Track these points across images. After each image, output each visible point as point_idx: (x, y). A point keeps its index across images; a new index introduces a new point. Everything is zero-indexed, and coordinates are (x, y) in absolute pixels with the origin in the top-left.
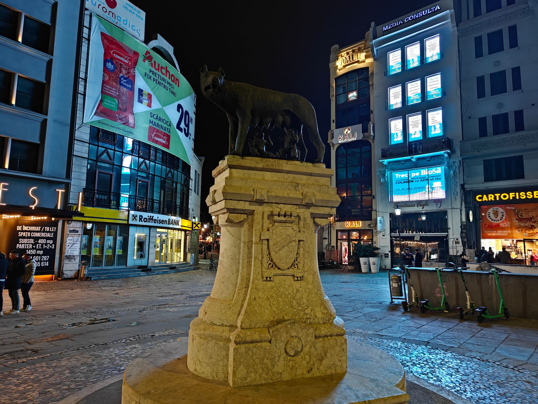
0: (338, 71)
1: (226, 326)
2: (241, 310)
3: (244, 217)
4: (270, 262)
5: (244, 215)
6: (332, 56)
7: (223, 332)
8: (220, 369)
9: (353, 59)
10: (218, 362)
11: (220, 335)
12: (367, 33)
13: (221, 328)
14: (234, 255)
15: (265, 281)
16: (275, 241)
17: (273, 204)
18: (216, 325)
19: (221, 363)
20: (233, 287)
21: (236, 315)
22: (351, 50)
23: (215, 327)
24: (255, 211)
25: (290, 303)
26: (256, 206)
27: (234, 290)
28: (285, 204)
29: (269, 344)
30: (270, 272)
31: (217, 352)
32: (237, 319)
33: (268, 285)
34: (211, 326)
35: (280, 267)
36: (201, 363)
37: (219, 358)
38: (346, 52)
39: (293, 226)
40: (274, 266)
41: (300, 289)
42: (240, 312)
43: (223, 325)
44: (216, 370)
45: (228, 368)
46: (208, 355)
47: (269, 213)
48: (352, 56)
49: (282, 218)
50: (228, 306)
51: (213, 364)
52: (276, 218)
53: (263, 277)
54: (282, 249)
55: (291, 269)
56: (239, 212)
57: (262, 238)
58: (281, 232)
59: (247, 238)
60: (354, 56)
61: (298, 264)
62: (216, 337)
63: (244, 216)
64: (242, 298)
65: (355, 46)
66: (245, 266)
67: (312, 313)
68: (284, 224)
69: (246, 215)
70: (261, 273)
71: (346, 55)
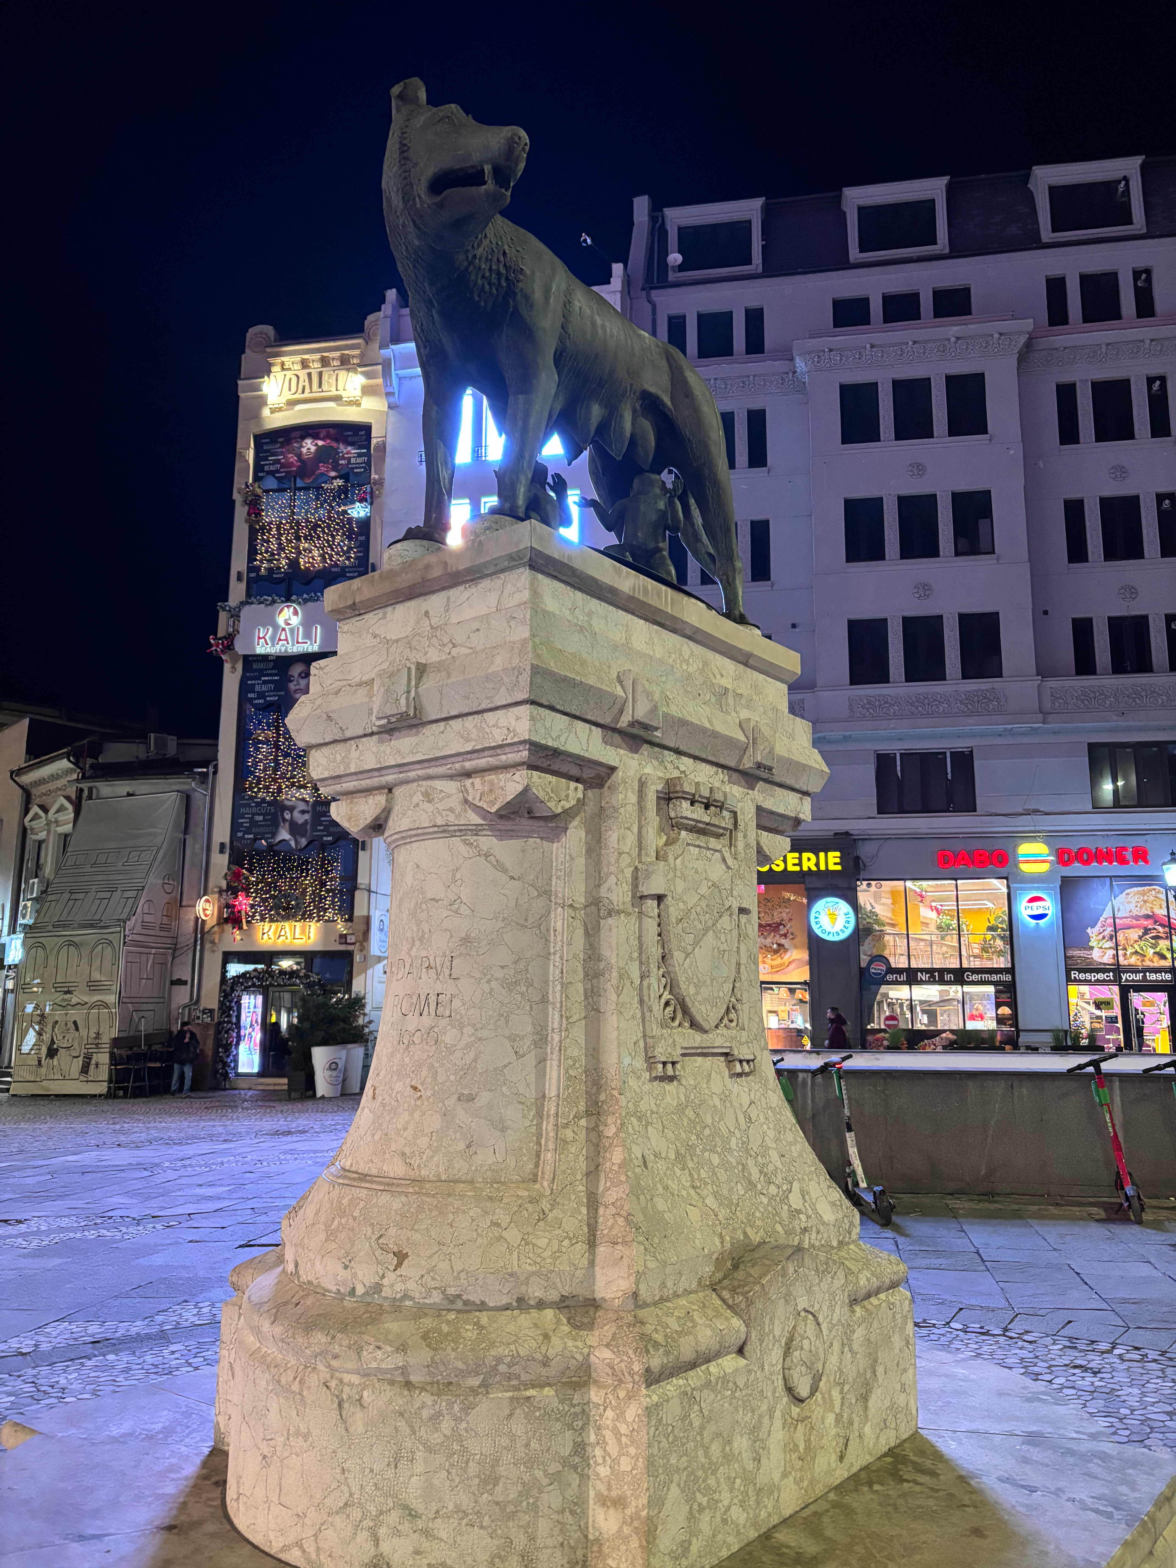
0: (266, 412)
1: (541, 1305)
2: (596, 1218)
3: (574, 792)
4: (666, 996)
5: (576, 784)
6: (248, 359)
7: (546, 1336)
8: (543, 1526)
9: (320, 386)
10: (535, 1492)
11: (539, 1357)
12: (371, 318)
13: (524, 1320)
14: (521, 965)
15: (656, 1078)
16: (681, 905)
17: (666, 752)
18: (482, 1307)
19: (551, 1499)
20: (524, 1117)
21: (581, 1247)
22: (317, 356)
23: (484, 1318)
24: (620, 773)
25: (743, 1169)
26: (622, 752)
27: (533, 1130)
28: (695, 758)
29: (742, 1362)
30: (671, 1041)
31: (527, 1445)
32: (592, 1263)
33: (668, 1099)
34: (452, 1316)
35: (699, 1018)
36: (420, 1524)
37: (539, 1474)
38: (298, 358)
39: (723, 850)
40: (679, 1015)
41: (753, 1113)
42: (592, 1228)
43: (522, 1304)
44: (520, 1541)
45: (585, 1513)
46: (473, 1468)
47: (660, 788)
48: (320, 374)
49: (698, 813)
50: (530, 1207)
51: (503, 1510)
52: (685, 809)
53: (650, 1061)
54: (702, 943)
55: (722, 1030)
56: (564, 769)
57: (644, 890)
58: (697, 872)
59: (582, 888)
60: (325, 377)
61: (739, 1006)
62: (516, 1369)
63: (576, 789)
64: (582, 1165)
65: (333, 348)
66: (577, 1012)
67: (806, 1204)
68: (702, 840)
69: (580, 786)
70: (642, 1044)
71: (298, 367)
